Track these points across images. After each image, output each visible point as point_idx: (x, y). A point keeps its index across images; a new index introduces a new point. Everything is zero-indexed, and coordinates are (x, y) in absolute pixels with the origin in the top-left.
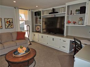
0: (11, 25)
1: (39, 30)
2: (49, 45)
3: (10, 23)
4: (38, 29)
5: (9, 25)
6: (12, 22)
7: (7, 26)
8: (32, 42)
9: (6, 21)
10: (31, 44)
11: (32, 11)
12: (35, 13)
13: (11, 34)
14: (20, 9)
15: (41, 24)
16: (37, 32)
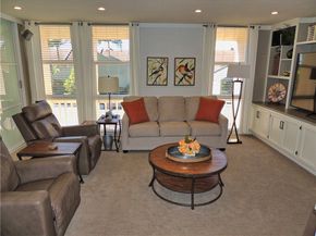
0: (190, 77)
1: (279, 98)
2: (300, 161)
3: (188, 70)
4: (277, 93)
5: (185, 75)
6: (193, 69)
7: (178, 80)
8: (246, 135)
9: (178, 65)
10: (239, 142)
11: (263, 28)
12: (276, 34)
13: (185, 101)
14: (220, 26)
15: (290, 78)
16: (270, 104)
